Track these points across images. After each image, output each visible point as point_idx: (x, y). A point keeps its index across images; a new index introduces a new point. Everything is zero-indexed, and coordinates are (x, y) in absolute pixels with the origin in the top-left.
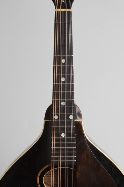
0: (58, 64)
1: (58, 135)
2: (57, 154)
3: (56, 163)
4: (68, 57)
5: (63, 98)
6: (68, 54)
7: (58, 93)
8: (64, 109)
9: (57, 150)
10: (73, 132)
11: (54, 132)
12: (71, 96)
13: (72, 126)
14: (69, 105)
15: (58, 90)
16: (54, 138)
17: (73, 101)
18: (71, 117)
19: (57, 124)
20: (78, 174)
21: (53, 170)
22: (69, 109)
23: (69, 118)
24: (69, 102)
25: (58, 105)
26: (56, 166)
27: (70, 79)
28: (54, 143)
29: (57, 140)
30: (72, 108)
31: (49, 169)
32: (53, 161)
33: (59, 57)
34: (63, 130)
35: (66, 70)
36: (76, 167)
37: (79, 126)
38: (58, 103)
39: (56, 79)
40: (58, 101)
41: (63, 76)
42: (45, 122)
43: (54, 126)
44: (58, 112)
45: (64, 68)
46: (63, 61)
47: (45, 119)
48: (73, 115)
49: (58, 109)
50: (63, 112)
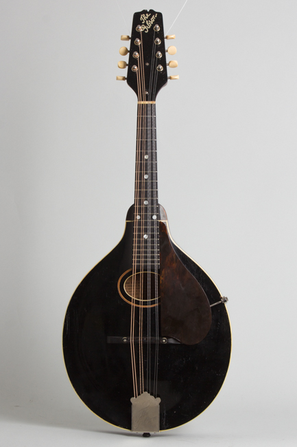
0: (141, 160)
1: (139, 236)
2: (139, 257)
3: (138, 267)
4: (152, 153)
5: (146, 196)
6: (152, 149)
7: (140, 192)
8: (146, 208)
9: (139, 252)
10: (156, 233)
11: (136, 233)
12: (154, 194)
13: (156, 227)
14: (152, 204)
15: (140, 188)
16: (136, 239)
17: (157, 200)
18: (155, 217)
19: (139, 224)
20: (161, 278)
21: (134, 274)
22: (152, 209)
23: (152, 218)
24: (152, 201)
25: (140, 204)
26: (138, 270)
27: (154, 176)
28: (135, 245)
29: (139, 242)
30: (155, 208)
31: (131, 273)
32: (135, 264)
33: (141, 153)
34: (146, 231)
35: (149, 167)
36: (159, 272)
37: (163, 228)
38: (140, 202)
39: (139, 176)
40: (140, 200)
41: (146, 173)
42: (127, 223)
43: (135, 227)
44: (140, 211)
45: (146, 164)
46: (146, 157)
47: (127, 219)
48: (157, 215)
49: (140, 209)
50: (146, 211)
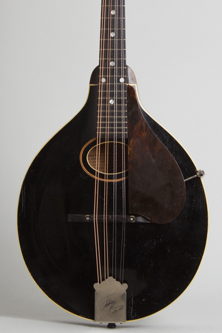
0: (107, 16)
1: (105, 101)
2: (104, 125)
3: (103, 136)
4: (119, 8)
5: (113, 56)
7: (106, 52)
8: (113, 70)
9: (104, 120)
10: (123, 98)
11: (100, 98)
12: (121, 54)
13: (123, 91)
14: (119, 65)
15: (106, 47)
16: (100, 105)
17: (125, 61)
18: (122, 80)
19: (105, 88)
20: (129, 148)
21: (99, 144)
22: (119, 70)
23: (119, 81)
24: (119, 62)
25: (105, 66)
26: (103, 140)
27: (121, 34)
28: (100, 111)
29: (104, 108)
30: (122, 69)
31: (94, 143)
32: (99, 133)
33: (107, 8)
34: (112, 95)
35: (116, 23)
36: (127, 141)
37: (131, 92)
38: (106, 63)
39: (105, 34)
40: (106, 61)
41: (113, 31)
42: (91, 87)
43: (101, 91)
44: (105, 73)
45: (113, 20)
46: (113, 12)
47: (90, 83)
48: (125, 78)
49: (105, 70)
50: (112, 73)
